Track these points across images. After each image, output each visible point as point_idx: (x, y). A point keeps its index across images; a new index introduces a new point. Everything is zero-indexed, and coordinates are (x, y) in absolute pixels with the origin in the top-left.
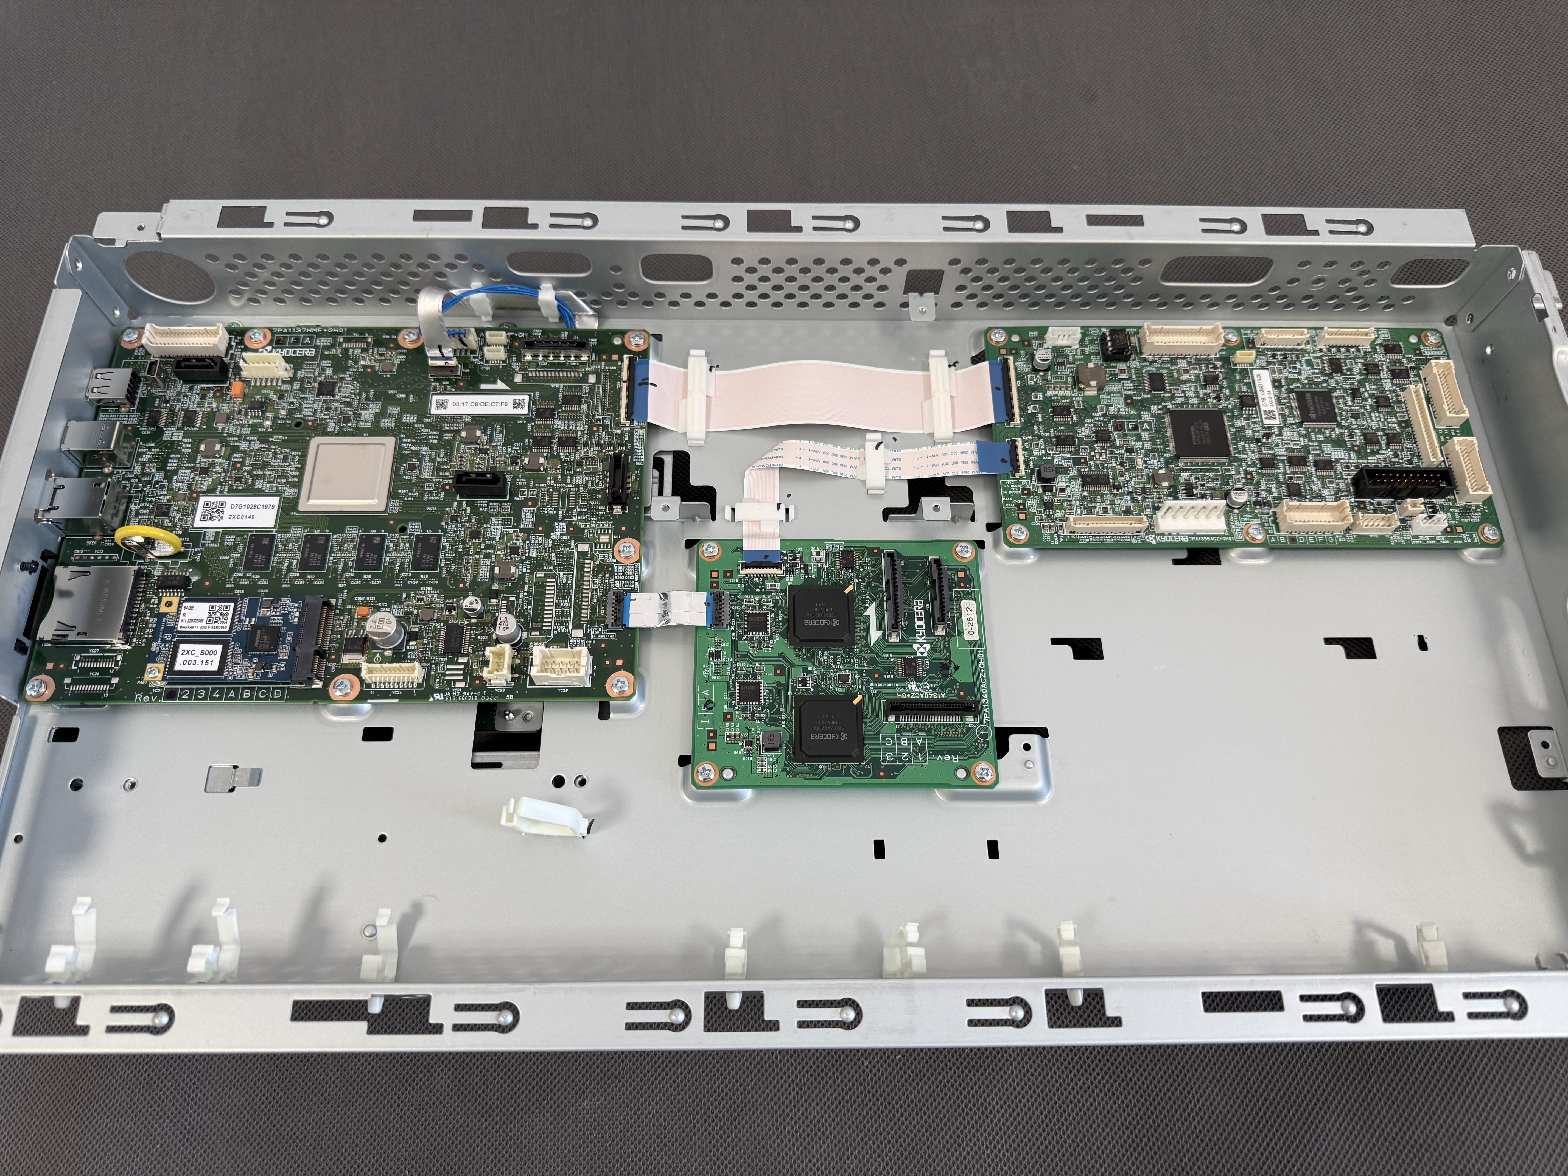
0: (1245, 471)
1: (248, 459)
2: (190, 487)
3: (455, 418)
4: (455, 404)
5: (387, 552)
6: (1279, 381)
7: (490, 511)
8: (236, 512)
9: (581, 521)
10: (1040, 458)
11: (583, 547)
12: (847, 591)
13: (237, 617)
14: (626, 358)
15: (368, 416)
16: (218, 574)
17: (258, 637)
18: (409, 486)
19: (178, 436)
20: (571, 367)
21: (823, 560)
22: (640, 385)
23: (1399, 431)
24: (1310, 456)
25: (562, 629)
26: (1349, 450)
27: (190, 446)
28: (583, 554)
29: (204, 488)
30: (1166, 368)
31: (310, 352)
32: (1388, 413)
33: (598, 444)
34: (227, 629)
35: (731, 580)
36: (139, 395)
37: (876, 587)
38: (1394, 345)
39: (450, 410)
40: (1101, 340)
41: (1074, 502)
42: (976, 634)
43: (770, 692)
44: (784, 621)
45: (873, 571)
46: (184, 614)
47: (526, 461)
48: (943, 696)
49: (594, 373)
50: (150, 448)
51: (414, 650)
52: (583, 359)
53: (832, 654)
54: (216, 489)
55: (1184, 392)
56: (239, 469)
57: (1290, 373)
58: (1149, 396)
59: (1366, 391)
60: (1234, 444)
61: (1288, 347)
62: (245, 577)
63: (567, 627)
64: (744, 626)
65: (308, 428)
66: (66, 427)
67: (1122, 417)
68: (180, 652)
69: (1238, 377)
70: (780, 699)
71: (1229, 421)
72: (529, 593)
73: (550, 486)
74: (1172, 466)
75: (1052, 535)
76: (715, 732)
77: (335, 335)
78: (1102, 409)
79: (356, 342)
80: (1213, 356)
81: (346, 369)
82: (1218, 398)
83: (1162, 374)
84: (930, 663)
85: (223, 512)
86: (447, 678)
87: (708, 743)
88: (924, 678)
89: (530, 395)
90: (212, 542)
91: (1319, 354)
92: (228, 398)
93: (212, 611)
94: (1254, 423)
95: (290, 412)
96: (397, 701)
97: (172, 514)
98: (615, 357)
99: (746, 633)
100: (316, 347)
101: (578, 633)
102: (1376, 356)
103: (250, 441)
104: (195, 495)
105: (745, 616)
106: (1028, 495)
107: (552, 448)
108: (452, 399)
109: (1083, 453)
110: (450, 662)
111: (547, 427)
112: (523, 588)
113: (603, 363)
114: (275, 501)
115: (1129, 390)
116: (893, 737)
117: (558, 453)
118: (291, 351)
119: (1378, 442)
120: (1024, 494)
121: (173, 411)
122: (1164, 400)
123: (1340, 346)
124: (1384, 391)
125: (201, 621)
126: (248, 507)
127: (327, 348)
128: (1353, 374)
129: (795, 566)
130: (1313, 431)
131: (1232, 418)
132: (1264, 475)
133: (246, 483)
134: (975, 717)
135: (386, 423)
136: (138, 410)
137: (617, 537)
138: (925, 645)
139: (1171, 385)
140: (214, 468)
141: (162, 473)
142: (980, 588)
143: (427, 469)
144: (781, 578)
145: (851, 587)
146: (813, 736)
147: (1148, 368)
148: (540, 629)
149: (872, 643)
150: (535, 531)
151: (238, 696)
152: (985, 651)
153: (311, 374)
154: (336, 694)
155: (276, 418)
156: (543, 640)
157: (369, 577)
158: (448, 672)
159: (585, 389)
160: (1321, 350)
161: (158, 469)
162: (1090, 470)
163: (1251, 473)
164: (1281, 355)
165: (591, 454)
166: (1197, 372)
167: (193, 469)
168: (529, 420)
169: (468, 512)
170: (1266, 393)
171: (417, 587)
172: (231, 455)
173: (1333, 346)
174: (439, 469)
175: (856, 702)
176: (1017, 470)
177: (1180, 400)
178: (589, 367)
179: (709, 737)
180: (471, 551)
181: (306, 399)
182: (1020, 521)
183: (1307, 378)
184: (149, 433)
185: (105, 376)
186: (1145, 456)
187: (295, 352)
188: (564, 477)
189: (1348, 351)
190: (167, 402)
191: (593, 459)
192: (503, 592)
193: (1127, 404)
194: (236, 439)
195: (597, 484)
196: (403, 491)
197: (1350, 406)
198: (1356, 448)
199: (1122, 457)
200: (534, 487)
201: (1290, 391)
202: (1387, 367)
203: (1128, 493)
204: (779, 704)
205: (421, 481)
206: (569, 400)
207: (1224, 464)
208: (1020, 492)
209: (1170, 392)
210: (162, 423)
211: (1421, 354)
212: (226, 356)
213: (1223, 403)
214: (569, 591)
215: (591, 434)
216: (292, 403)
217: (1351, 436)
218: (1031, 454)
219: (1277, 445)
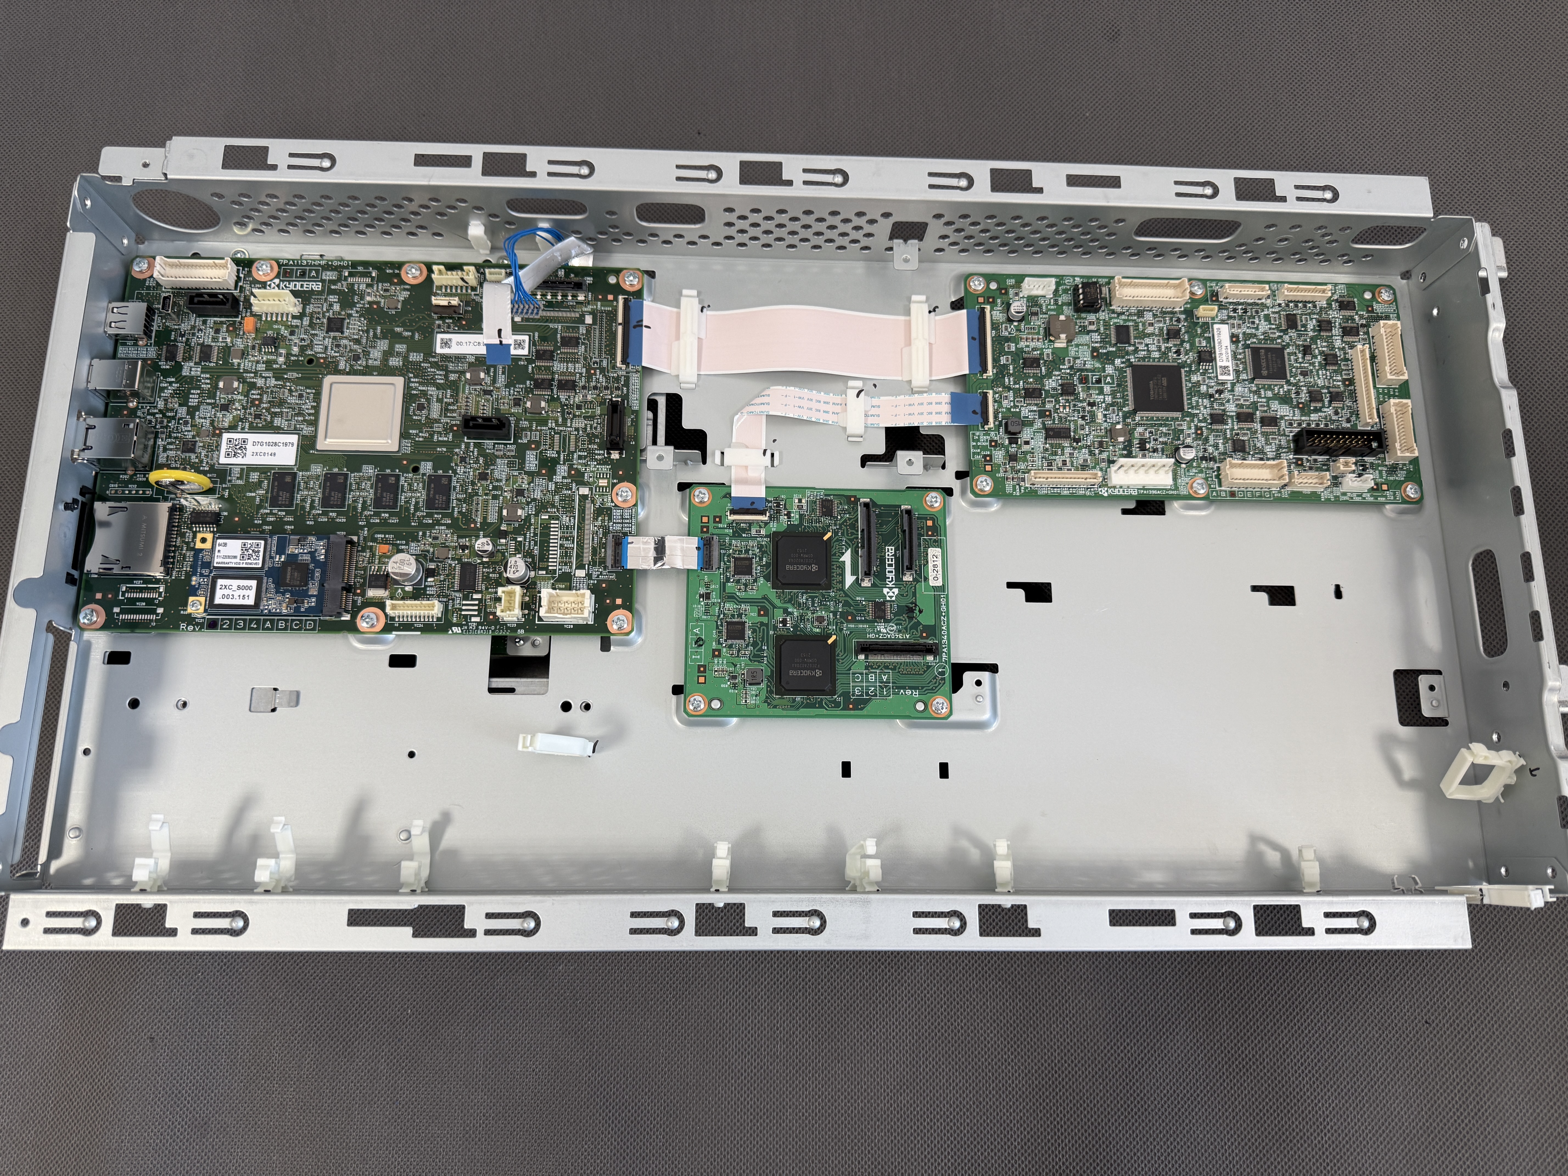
0: (1196, 426)
1: (265, 396)
2: (212, 423)
3: (459, 358)
4: (459, 343)
5: (403, 491)
6: (1237, 337)
7: (497, 453)
8: (258, 449)
9: (582, 464)
10: (1009, 410)
11: (584, 491)
12: (825, 538)
13: (268, 553)
14: (621, 298)
15: (376, 354)
16: (246, 510)
17: (289, 574)
18: (419, 426)
19: (196, 371)
20: (568, 307)
21: (805, 508)
22: (635, 327)
23: (1342, 389)
24: (1258, 412)
25: (566, 569)
26: (1293, 407)
27: (208, 381)
28: (584, 498)
29: (226, 425)
30: (1133, 320)
31: (317, 287)
32: (1335, 371)
33: (595, 388)
34: (260, 566)
35: (720, 525)
36: (155, 328)
37: (852, 534)
38: (1349, 302)
39: (454, 350)
40: (1074, 290)
41: (1036, 454)
42: (940, 579)
43: (754, 631)
44: (767, 565)
45: (850, 519)
46: (219, 551)
47: (528, 404)
48: (908, 636)
49: (590, 313)
50: (171, 383)
51: (432, 586)
52: (579, 298)
53: (810, 597)
54: (238, 426)
55: (1147, 345)
56: (258, 406)
57: (1248, 327)
58: (1114, 349)
59: (1317, 348)
60: (1188, 399)
61: (1250, 301)
62: (271, 513)
63: (571, 567)
64: (732, 569)
65: (320, 365)
66: (91, 365)
67: (1087, 370)
68: (218, 587)
69: (1199, 331)
70: (763, 638)
71: (1186, 376)
72: (535, 535)
73: (551, 429)
74: (1129, 420)
75: (1014, 487)
76: (704, 666)
77: (339, 269)
78: (1069, 363)
79: (361, 276)
80: (1177, 309)
81: (352, 305)
82: (1178, 352)
83: (1128, 327)
84: (898, 606)
85: (245, 449)
86: (463, 613)
87: (698, 677)
88: (891, 620)
89: (530, 336)
90: (238, 478)
91: (1277, 309)
92: (241, 333)
93: (244, 548)
94: (1209, 378)
95: (302, 349)
96: (419, 633)
97: (198, 450)
98: (610, 297)
99: (733, 576)
100: (323, 281)
101: (581, 573)
102: (1331, 312)
103: (266, 378)
104: (217, 432)
105: (732, 560)
106: (995, 446)
107: (552, 390)
108: (456, 338)
109: (1048, 406)
110: (466, 598)
111: (548, 368)
112: (529, 529)
113: (599, 303)
114: (294, 439)
115: (1096, 342)
116: (862, 674)
117: (558, 396)
118: (298, 284)
119: (1321, 400)
120: (991, 446)
121: (189, 345)
122: (1127, 353)
123: (1298, 302)
124: (1333, 348)
125: (235, 557)
126: (268, 444)
127: (332, 282)
128: (1306, 330)
129: (778, 512)
130: (1263, 387)
131: (1190, 372)
132: (1213, 430)
133: (265, 420)
134: (935, 657)
135: (394, 362)
136: (156, 343)
137: (615, 481)
138: (894, 590)
139: (1135, 338)
140: (234, 404)
141: (185, 408)
142: (945, 536)
143: (435, 410)
144: (766, 524)
145: (829, 534)
146: (791, 672)
147: (1116, 320)
148: (546, 569)
149: (847, 586)
150: (539, 474)
151: (274, 627)
152: (947, 595)
153: (320, 310)
154: (362, 625)
155: (288, 355)
156: (549, 579)
157: (387, 515)
158: (464, 608)
159: (582, 330)
160: (1280, 305)
161: (180, 405)
162: (1054, 423)
163: (1201, 428)
164: (1242, 309)
165: (589, 398)
166: (1161, 325)
167: (214, 406)
168: (530, 361)
169: (476, 454)
170: (1224, 348)
171: (431, 526)
172: (248, 392)
173: (1291, 302)
174: (447, 410)
175: (830, 641)
176: (986, 421)
177: (1142, 354)
178: (586, 307)
179: (699, 671)
180: (480, 491)
181: (316, 335)
182: (986, 472)
183: (1264, 333)
184: (168, 367)
185: (122, 310)
186: (1106, 409)
187: (302, 286)
188: (565, 420)
189: (1305, 306)
190: (183, 336)
191: (591, 402)
192: (511, 533)
193: (1093, 357)
194: (252, 375)
195: (596, 428)
196: (414, 432)
197: (1300, 363)
198: (1301, 406)
199: (1084, 411)
200: (536, 430)
201: (1246, 346)
202: (1340, 324)
203: (1087, 447)
204: (762, 642)
205: (430, 422)
206: (568, 342)
207: (1177, 419)
208: (988, 443)
209: (1134, 345)
210: (179, 358)
211: (1372, 311)
212: (236, 288)
213: (1183, 358)
214: (571, 533)
215: (589, 377)
216: (303, 339)
217: (1298, 393)
218: (1001, 406)
219: (1228, 401)
